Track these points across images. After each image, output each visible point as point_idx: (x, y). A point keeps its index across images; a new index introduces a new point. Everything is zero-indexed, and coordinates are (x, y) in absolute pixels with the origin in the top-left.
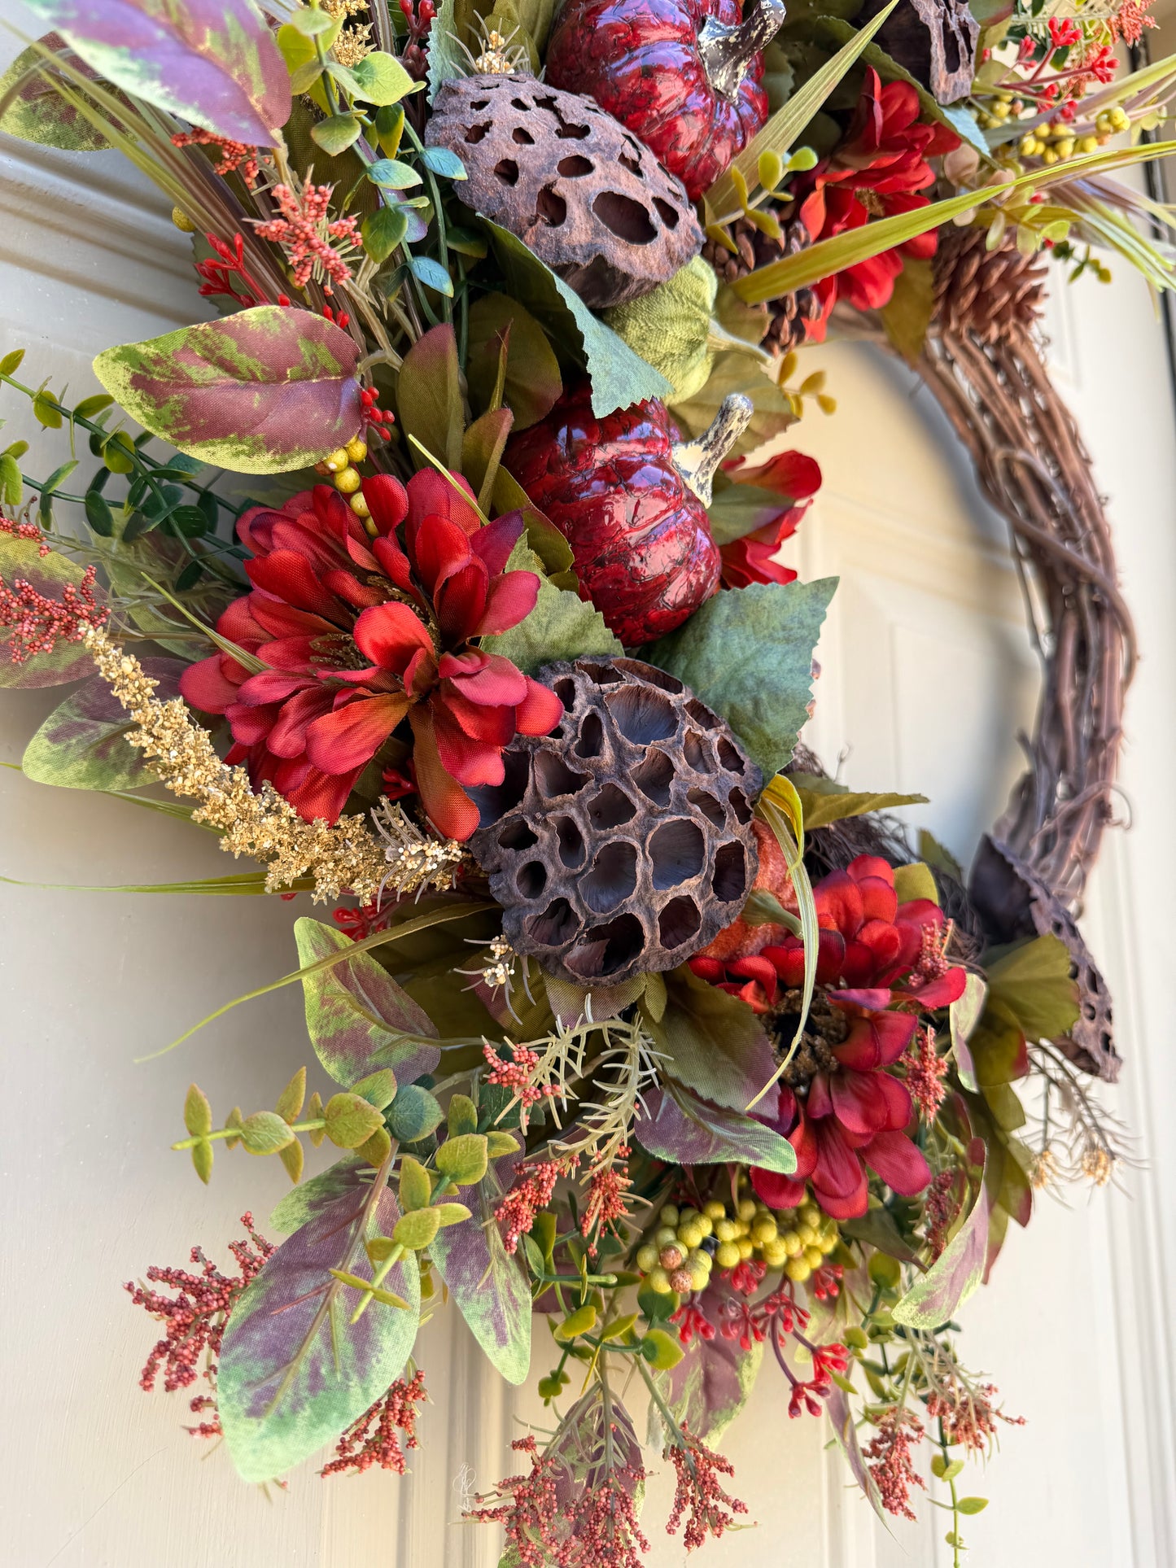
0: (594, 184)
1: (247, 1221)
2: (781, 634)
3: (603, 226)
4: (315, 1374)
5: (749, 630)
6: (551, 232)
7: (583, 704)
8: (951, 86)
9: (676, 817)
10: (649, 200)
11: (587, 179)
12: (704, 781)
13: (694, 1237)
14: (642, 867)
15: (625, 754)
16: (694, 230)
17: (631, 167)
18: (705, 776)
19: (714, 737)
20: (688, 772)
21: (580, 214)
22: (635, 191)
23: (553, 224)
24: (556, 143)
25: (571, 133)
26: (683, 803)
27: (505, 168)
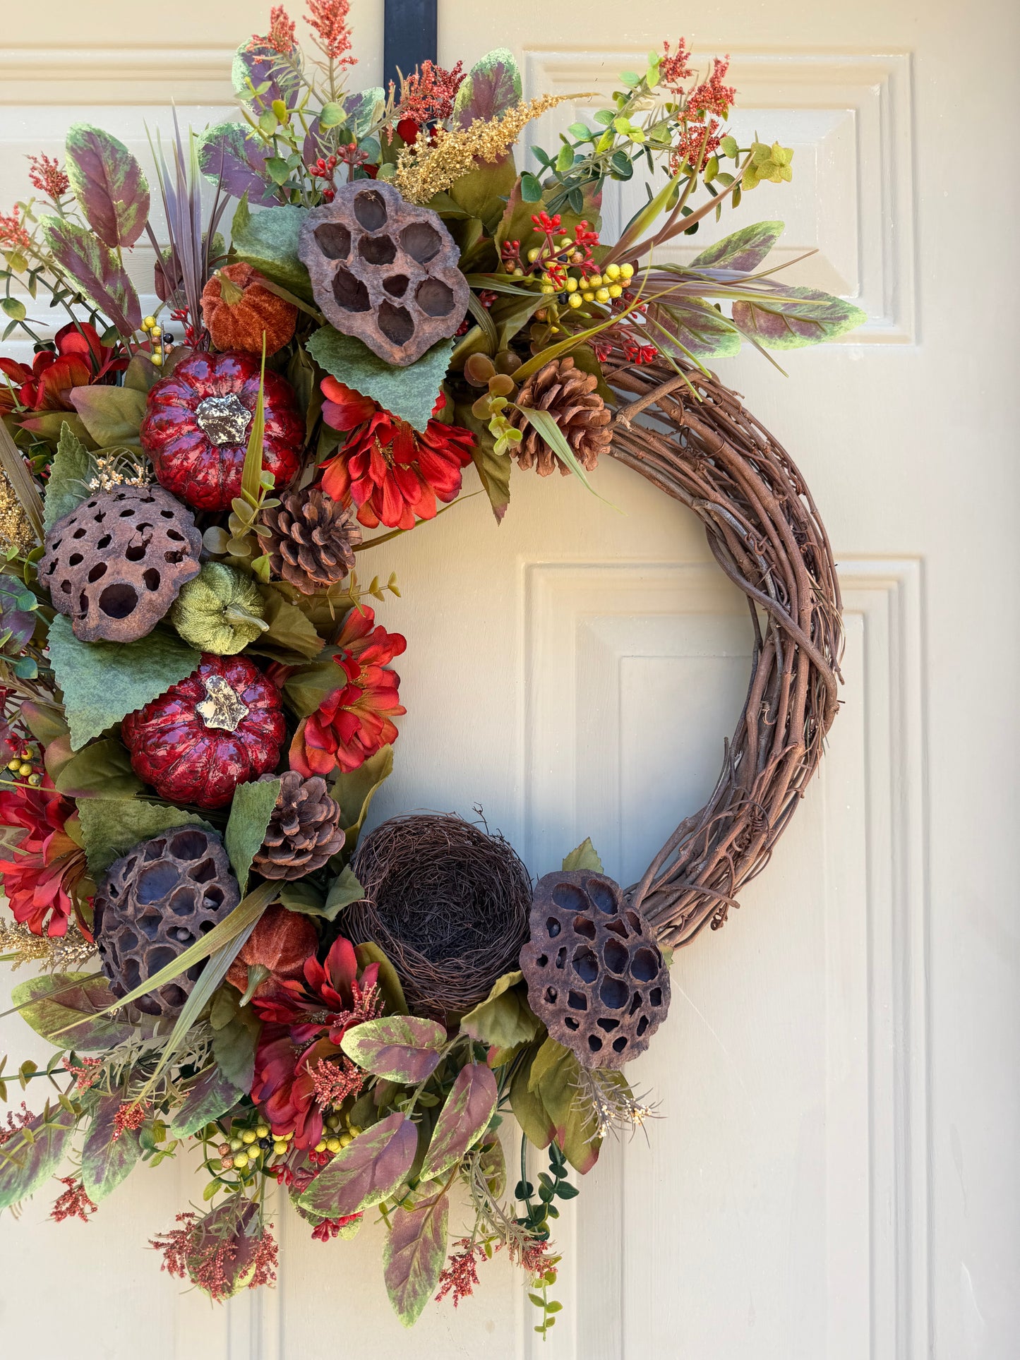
0: (104, 582)
1: (23, 1105)
2: (257, 815)
3: (103, 612)
4: (9, 1182)
5: (246, 811)
6: (81, 623)
7: (132, 876)
8: (412, 348)
9: (157, 946)
10: (141, 577)
11: (99, 581)
12: (182, 920)
13: (250, 1138)
14: (143, 970)
15: (137, 910)
16: (175, 582)
17: (135, 554)
18: (185, 917)
19: (204, 887)
20: (172, 917)
21: (94, 608)
22: (132, 574)
23: (83, 617)
24: (92, 556)
25: (104, 542)
26: (163, 937)
27: (66, 585)
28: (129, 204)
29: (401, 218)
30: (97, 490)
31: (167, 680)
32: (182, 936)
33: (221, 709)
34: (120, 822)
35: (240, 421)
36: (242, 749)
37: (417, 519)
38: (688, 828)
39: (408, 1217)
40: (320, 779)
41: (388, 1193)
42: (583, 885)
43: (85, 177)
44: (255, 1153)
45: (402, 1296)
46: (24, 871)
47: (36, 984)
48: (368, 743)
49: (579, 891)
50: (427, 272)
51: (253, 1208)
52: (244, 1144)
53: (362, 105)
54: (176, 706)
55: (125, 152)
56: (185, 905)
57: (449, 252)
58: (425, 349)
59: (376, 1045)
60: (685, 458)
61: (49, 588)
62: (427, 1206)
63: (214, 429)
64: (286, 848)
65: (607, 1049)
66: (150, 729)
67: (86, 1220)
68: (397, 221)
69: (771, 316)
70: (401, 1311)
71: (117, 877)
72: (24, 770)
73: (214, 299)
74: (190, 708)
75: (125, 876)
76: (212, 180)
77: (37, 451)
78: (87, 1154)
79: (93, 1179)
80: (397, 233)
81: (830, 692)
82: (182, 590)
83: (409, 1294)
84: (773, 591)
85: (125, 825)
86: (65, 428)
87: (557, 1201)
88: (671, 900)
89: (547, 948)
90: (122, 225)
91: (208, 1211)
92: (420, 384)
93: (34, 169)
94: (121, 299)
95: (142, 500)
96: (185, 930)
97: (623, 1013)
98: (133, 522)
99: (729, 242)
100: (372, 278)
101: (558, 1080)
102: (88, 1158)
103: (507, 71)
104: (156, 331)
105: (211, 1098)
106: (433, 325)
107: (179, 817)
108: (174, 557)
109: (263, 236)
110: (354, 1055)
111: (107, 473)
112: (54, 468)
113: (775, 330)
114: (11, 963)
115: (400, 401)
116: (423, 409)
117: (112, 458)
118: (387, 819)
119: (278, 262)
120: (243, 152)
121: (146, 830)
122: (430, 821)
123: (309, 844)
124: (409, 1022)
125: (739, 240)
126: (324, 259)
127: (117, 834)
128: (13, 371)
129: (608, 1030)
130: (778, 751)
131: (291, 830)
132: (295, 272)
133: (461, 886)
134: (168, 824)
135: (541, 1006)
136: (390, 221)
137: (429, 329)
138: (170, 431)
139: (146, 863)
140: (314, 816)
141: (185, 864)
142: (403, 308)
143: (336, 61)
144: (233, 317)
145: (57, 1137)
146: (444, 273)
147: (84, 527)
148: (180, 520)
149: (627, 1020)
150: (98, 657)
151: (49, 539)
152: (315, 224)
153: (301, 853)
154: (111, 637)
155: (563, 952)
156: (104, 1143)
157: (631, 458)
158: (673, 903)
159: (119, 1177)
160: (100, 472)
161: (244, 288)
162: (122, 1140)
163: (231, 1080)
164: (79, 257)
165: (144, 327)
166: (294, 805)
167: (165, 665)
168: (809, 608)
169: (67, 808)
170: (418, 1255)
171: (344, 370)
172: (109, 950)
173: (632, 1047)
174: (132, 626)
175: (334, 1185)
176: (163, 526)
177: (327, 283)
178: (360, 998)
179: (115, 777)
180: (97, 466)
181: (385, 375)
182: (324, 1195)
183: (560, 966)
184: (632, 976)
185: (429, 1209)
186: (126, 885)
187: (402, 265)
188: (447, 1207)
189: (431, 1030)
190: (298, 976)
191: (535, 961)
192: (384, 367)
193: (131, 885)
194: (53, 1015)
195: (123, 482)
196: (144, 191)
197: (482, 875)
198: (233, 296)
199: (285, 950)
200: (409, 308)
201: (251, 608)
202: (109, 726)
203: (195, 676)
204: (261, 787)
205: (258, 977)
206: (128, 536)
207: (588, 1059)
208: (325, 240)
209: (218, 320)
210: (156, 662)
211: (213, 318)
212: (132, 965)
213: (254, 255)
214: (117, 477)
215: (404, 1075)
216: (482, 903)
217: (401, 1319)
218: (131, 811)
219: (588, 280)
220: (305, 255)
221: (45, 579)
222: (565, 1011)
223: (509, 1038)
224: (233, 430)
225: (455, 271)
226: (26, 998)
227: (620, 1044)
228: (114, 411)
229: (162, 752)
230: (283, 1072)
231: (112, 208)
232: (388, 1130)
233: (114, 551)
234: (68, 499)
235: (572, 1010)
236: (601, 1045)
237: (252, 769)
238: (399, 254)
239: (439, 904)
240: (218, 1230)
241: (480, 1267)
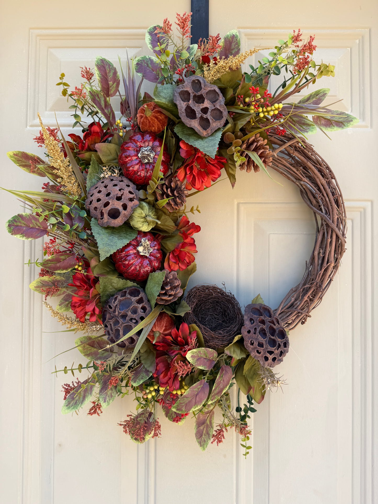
0: (109, 208)
1: (77, 379)
2: (157, 283)
3: (109, 217)
4: (76, 402)
5: (153, 281)
6: (101, 221)
7: (116, 302)
8: (209, 131)
9: (126, 324)
10: (121, 206)
11: (107, 207)
12: (134, 316)
13: (152, 389)
14: (121, 333)
15: (119, 313)
16: (132, 208)
17: (119, 199)
18: (135, 315)
19: (140, 306)
20: (131, 315)
21: (106, 216)
22: (118, 205)
23: (102, 219)
24: (105, 199)
25: (108, 195)
26: (128, 321)
27: (96, 208)
28: (114, 83)
29: (206, 88)
30: (104, 178)
31: (129, 239)
32: (134, 321)
33: (145, 249)
34: (111, 285)
35: (152, 155)
36: (151, 262)
37: (205, 187)
38: (294, 291)
39: (201, 417)
40: (175, 272)
41: (200, 406)
42: (260, 308)
43: (101, 74)
44: (154, 394)
45: (201, 441)
46: (81, 300)
47: (82, 339)
48: (188, 261)
49: (259, 310)
50: (214, 106)
51: (151, 414)
52: (150, 391)
53: (190, 50)
54: (131, 247)
55: (113, 66)
56: (135, 312)
57: (222, 99)
58: (213, 131)
59: (196, 357)
60: (294, 167)
61: (89, 209)
62: (208, 413)
63: (144, 158)
64: (165, 294)
65: (270, 360)
66: (123, 255)
67: (99, 416)
68: (205, 89)
69: (326, 120)
70: (201, 446)
71: (111, 303)
72: (80, 268)
73: (142, 115)
74: (135, 248)
75: (114, 303)
76: (140, 75)
77: (82, 164)
78: (101, 393)
79: (103, 401)
80: (205, 93)
81: (343, 245)
82: (134, 210)
83: (203, 441)
84: (324, 211)
85: (113, 286)
86: (93, 157)
87: (250, 413)
88: (288, 314)
89: (250, 328)
90: (111, 90)
91: (137, 414)
92: (212, 143)
93: (82, 71)
94: (110, 114)
95: (119, 181)
96: (135, 319)
97: (275, 349)
98: (117, 188)
99: (311, 95)
100: (197, 108)
101: (252, 372)
102: (101, 395)
103: (236, 37)
104: (121, 125)
105: (142, 375)
106: (216, 124)
107: (130, 284)
108: (131, 200)
109: (162, 94)
110: (190, 360)
111: (106, 172)
112: (90, 170)
113: (327, 125)
114: (74, 332)
115: (205, 149)
116: (213, 151)
117: (108, 167)
118: (194, 286)
119: (167, 103)
120: (150, 65)
121: (120, 288)
122: (208, 288)
123: (173, 293)
124: (207, 350)
125: (315, 94)
126: (182, 102)
127: (110, 289)
128: (74, 138)
129: (271, 354)
130: (325, 265)
131: (168, 288)
132: (171, 106)
133: (217, 309)
134: (127, 286)
135: (249, 346)
136: (203, 89)
137: (215, 125)
138: (129, 158)
139: (121, 298)
140: (174, 284)
141: (134, 298)
142: (207, 118)
143: (185, 37)
144: (149, 120)
145: (90, 388)
146: (220, 107)
147: (101, 190)
148: (132, 188)
149: (276, 352)
150: (107, 231)
151: (89, 193)
152: (179, 90)
153: (170, 296)
154: (112, 225)
155: (255, 329)
156: (106, 390)
157: (275, 167)
158: (289, 316)
159: (111, 401)
160: (104, 172)
161: (152, 111)
162: (111, 389)
163: (147, 369)
164: (98, 100)
165: (116, 123)
166: (168, 280)
167: (127, 235)
168: (336, 217)
169: (96, 280)
170: (205, 429)
171: (187, 139)
172: (109, 326)
173: (278, 360)
174: (118, 222)
175: (184, 402)
176: (127, 190)
177: (183, 110)
178: (191, 342)
179: (110, 271)
180: (103, 170)
181: (200, 140)
182: (180, 406)
183: (255, 333)
184: (277, 338)
185: (208, 414)
186: (115, 305)
187: (207, 104)
188: (214, 414)
189: (213, 353)
190: (170, 334)
191: (246, 331)
192: (200, 137)
193: (116, 305)
194: (87, 349)
195: (111, 175)
196: (118, 78)
197: (224, 305)
198: (149, 114)
199: (166, 326)
200: (209, 118)
201: (153, 216)
202: (112, 253)
203: (136, 238)
204: (159, 274)
205: (157, 335)
206: (116, 192)
207: (264, 364)
208: (182, 96)
209: (144, 121)
210: (124, 234)
211: (142, 121)
212: (118, 331)
213: (160, 101)
214: (109, 173)
215: (205, 367)
216: (225, 314)
217: (201, 449)
218: (115, 282)
219: (266, 108)
220: (176, 101)
221: (88, 206)
222: (256, 348)
223: (239, 356)
224: (150, 158)
225: (223, 106)
226: (79, 343)
227: (274, 359)
228: (108, 152)
229: (127, 262)
230: (164, 367)
231: (108, 84)
232: (200, 385)
233: (112, 197)
234: (93, 180)
235: (259, 348)
236: (268, 359)
237: (154, 268)
238: (206, 100)
239: (210, 315)
240: (140, 420)
241: (225, 433)
